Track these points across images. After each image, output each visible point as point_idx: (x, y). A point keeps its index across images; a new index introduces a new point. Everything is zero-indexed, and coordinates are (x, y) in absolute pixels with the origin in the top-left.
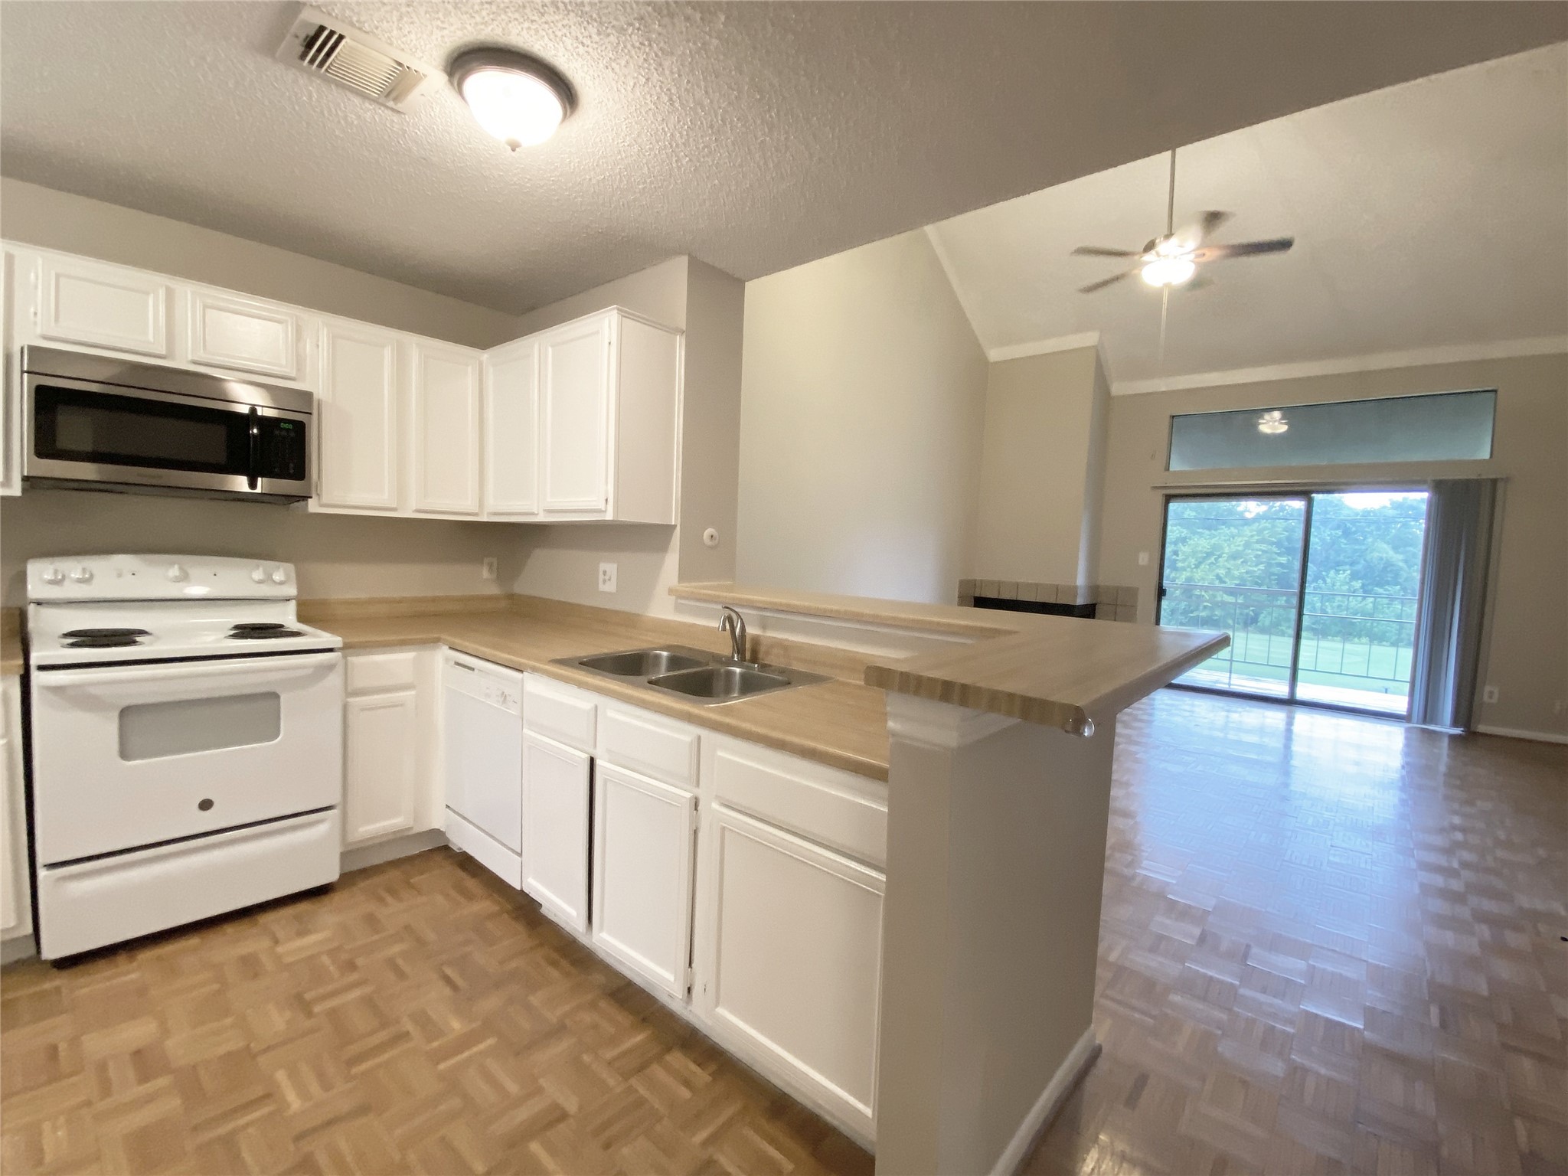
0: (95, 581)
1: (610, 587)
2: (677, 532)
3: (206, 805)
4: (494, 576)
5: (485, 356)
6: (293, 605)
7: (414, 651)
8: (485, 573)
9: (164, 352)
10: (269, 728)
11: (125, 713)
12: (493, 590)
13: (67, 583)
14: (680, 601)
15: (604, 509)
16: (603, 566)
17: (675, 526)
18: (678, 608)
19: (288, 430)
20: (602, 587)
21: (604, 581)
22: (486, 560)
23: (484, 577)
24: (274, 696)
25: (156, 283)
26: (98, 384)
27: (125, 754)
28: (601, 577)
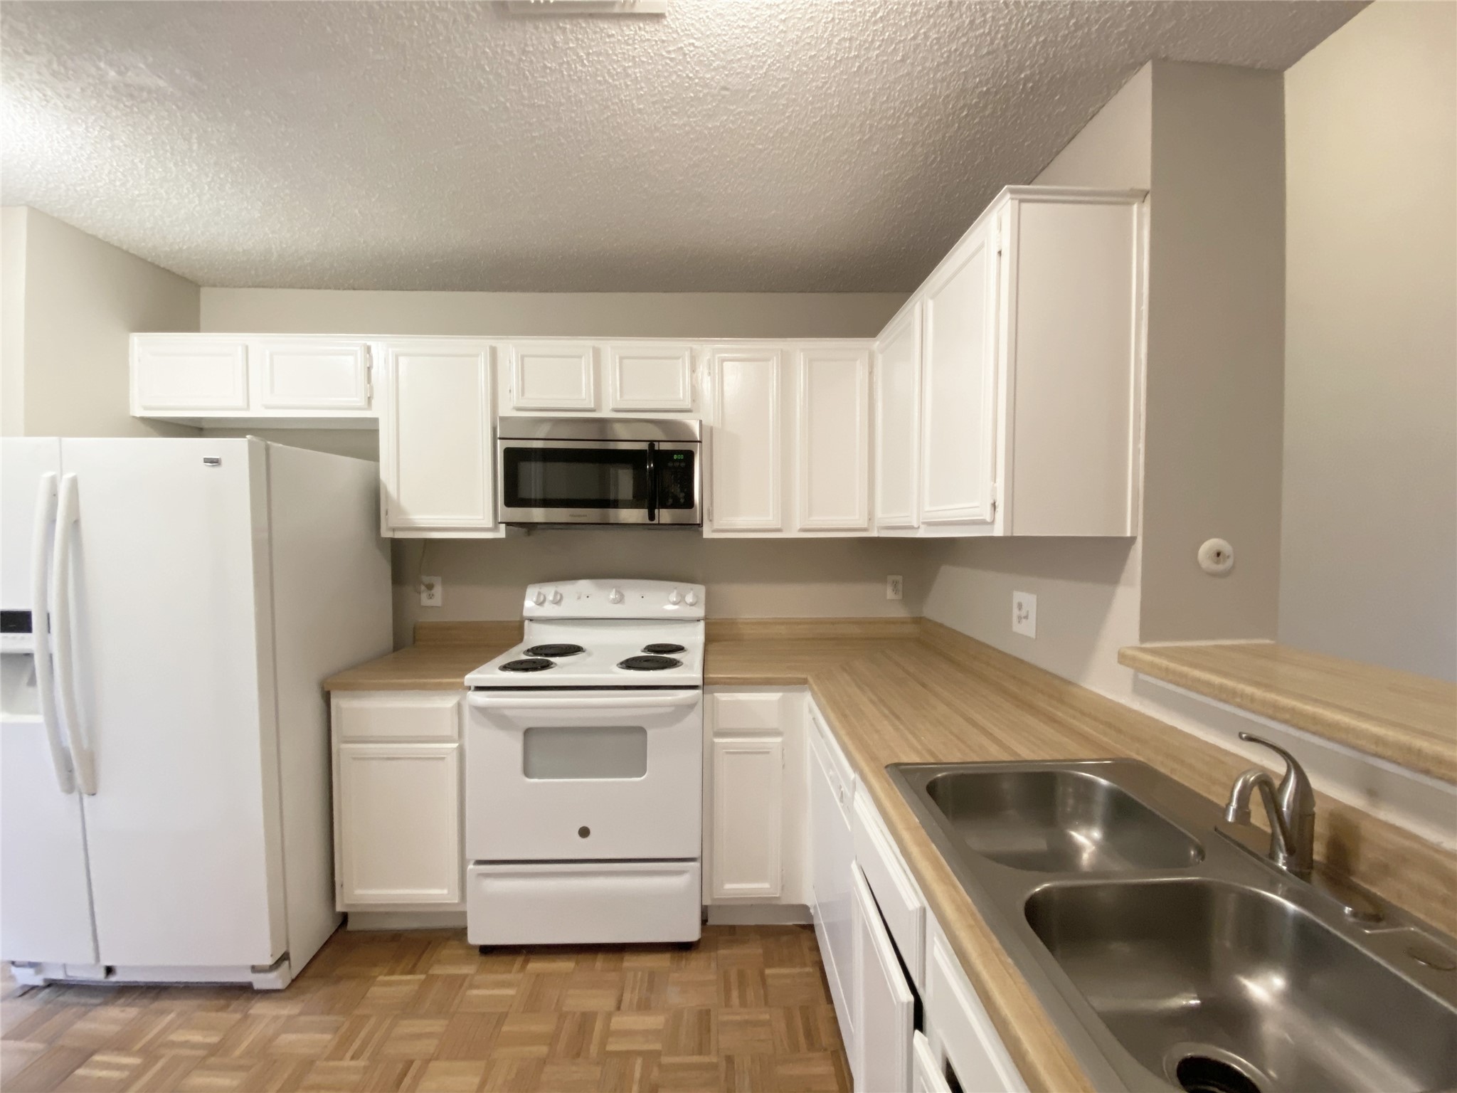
0: (563, 602)
1: (1027, 628)
2: (1138, 550)
3: (584, 832)
4: (900, 597)
5: (876, 344)
6: (702, 625)
7: (778, 691)
8: (890, 594)
9: (592, 406)
10: (637, 765)
11: (528, 733)
12: (899, 612)
13: (546, 604)
14: (1142, 676)
15: (988, 519)
16: (1018, 596)
17: (1132, 540)
18: (1139, 689)
19: (679, 461)
20: (1018, 628)
21: (1020, 618)
22: (891, 578)
23: (888, 598)
24: (641, 731)
25: (585, 345)
26: (542, 441)
27: (527, 772)
28: (1016, 612)
